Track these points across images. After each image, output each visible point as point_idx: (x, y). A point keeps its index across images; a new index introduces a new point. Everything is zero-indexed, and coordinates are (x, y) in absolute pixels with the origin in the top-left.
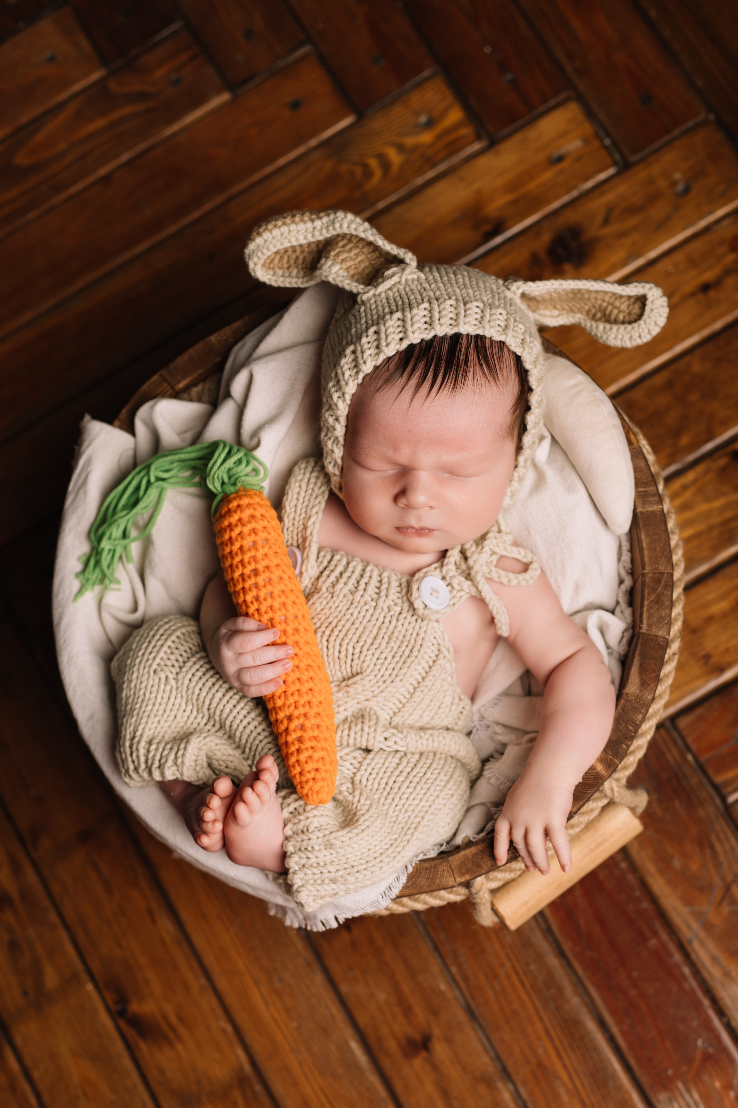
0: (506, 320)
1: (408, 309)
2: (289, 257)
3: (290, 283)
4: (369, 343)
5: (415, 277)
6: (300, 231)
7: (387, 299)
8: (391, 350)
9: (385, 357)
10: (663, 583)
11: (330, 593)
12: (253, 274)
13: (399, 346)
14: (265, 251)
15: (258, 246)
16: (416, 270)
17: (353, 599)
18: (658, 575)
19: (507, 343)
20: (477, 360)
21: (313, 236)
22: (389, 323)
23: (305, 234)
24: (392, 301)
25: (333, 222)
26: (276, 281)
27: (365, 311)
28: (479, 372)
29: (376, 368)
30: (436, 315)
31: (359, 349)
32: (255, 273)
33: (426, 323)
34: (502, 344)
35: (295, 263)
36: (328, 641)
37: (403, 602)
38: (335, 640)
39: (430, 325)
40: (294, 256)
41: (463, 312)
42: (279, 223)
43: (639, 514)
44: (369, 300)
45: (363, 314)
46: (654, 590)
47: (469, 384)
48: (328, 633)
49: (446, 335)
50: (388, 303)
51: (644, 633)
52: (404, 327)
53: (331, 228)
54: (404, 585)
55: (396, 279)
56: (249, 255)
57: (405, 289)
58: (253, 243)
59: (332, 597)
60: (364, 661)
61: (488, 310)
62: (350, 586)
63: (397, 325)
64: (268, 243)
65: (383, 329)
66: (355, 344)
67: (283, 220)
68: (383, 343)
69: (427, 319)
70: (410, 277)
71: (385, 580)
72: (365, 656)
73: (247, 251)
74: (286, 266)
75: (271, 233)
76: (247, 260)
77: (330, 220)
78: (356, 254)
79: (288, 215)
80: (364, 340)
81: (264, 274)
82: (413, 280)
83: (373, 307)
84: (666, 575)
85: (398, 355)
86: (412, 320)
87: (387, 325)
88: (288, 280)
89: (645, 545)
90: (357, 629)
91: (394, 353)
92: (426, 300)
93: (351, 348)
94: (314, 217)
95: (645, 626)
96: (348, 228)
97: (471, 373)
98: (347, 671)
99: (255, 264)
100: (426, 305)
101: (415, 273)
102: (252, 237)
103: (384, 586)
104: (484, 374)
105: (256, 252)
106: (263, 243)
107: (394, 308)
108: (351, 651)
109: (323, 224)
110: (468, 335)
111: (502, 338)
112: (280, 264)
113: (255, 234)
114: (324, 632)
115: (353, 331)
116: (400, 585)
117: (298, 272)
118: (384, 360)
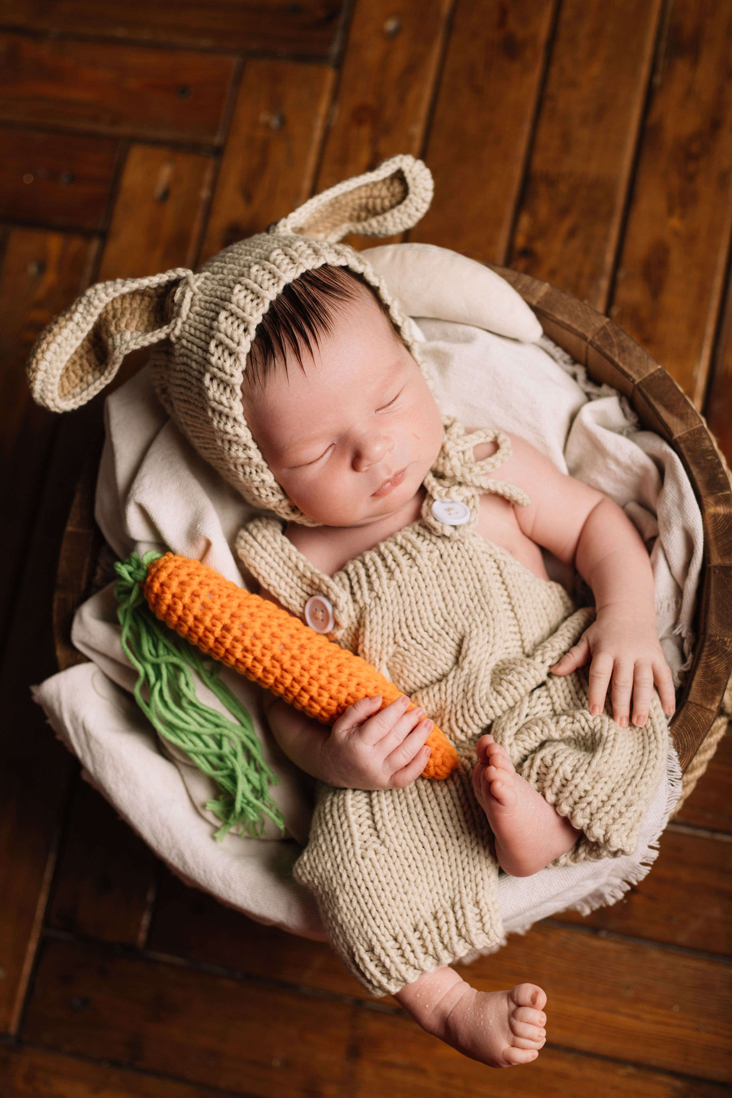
0: (309, 247)
1: (226, 303)
2: (74, 372)
3: (95, 389)
4: (219, 358)
5: (202, 279)
6: (68, 336)
7: (198, 315)
8: (245, 347)
9: (245, 355)
10: (612, 334)
11: (375, 598)
12: (57, 410)
13: (249, 336)
14: (52, 380)
15: (43, 381)
16: (198, 275)
17: (398, 582)
18: (602, 333)
19: (330, 263)
20: (321, 293)
21: (82, 331)
22: (223, 327)
23: (74, 337)
24: (205, 312)
25: (90, 302)
26: (81, 399)
27: (188, 341)
28: (332, 301)
29: (245, 372)
30: (256, 287)
31: (215, 370)
32: (58, 408)
33: (252, 301)
34: (325, 266)
35: (83, 371)
36: (412, 638)
37: (435, 544)
38: (418, 631)
39: (258, 297)
40: (78, 367)
41: (273, 266)
42: (44, 346)
43: (538, 306)
44: (183, 330)
45: (190, 345)
46: (611, 345)
47: (334, 315)
48: (406, 632)
49: (278, 295)
50: (202, 316)
51: (640, 382)
52: (238, 318)
53: (92, 310)
54: (422, 531)
55: (189, 295)
56: (41, 397)
57: (205, 294)
58: (37, 382)
59: (380, 599)
60: (456, 626)
61: (289, 249)
62: (384, 574)
63: (230, 323)
64: (49, 371)
65: (222, 336)
66: (208, 371)
67: (45, 341)
68: (233, 345)
69: (250, 297)
70: (199, 283)
71: (404, 543)
72: (453, 620)
73: (36, 396)
74: (77, 381)
75: (46, 360)
76: (42, 403)
77: (85, 305)
78: (131, 314)
79: (45, 335)
80: (214, 360)
81: (67, 403)
82: (203, 283)
83: (192, 331)
84: (607, 327)
85: (255, 346)
86: (239, 307)
87: (222, 330)
88: (91, 388)
89: (568, 322)
90: (423, 603)
91: (249, 346)
92: (232, 285)
93: (208, 376)
94: (68, 316)
95: (635, 376)
96: (107, 295)
97: (327, 306)
98: (452, 647)
99: (53, 400)
100: (238, 287)
101: (199, 277)
102: (32, 379)
103: (409, 547)
104: (337, 298)
105: (45, 388)
106: (45, 375)
107: (212, 314)
108: (438, 628)
109: (82, 313)
110: (294, 281)
111: (322, 262)
112: (72, 384)
113: (31, 374)
114: (402, 635)
115: (194, 365)
116: (419, 534)
117: (93, 376)
118: (247, 360)
